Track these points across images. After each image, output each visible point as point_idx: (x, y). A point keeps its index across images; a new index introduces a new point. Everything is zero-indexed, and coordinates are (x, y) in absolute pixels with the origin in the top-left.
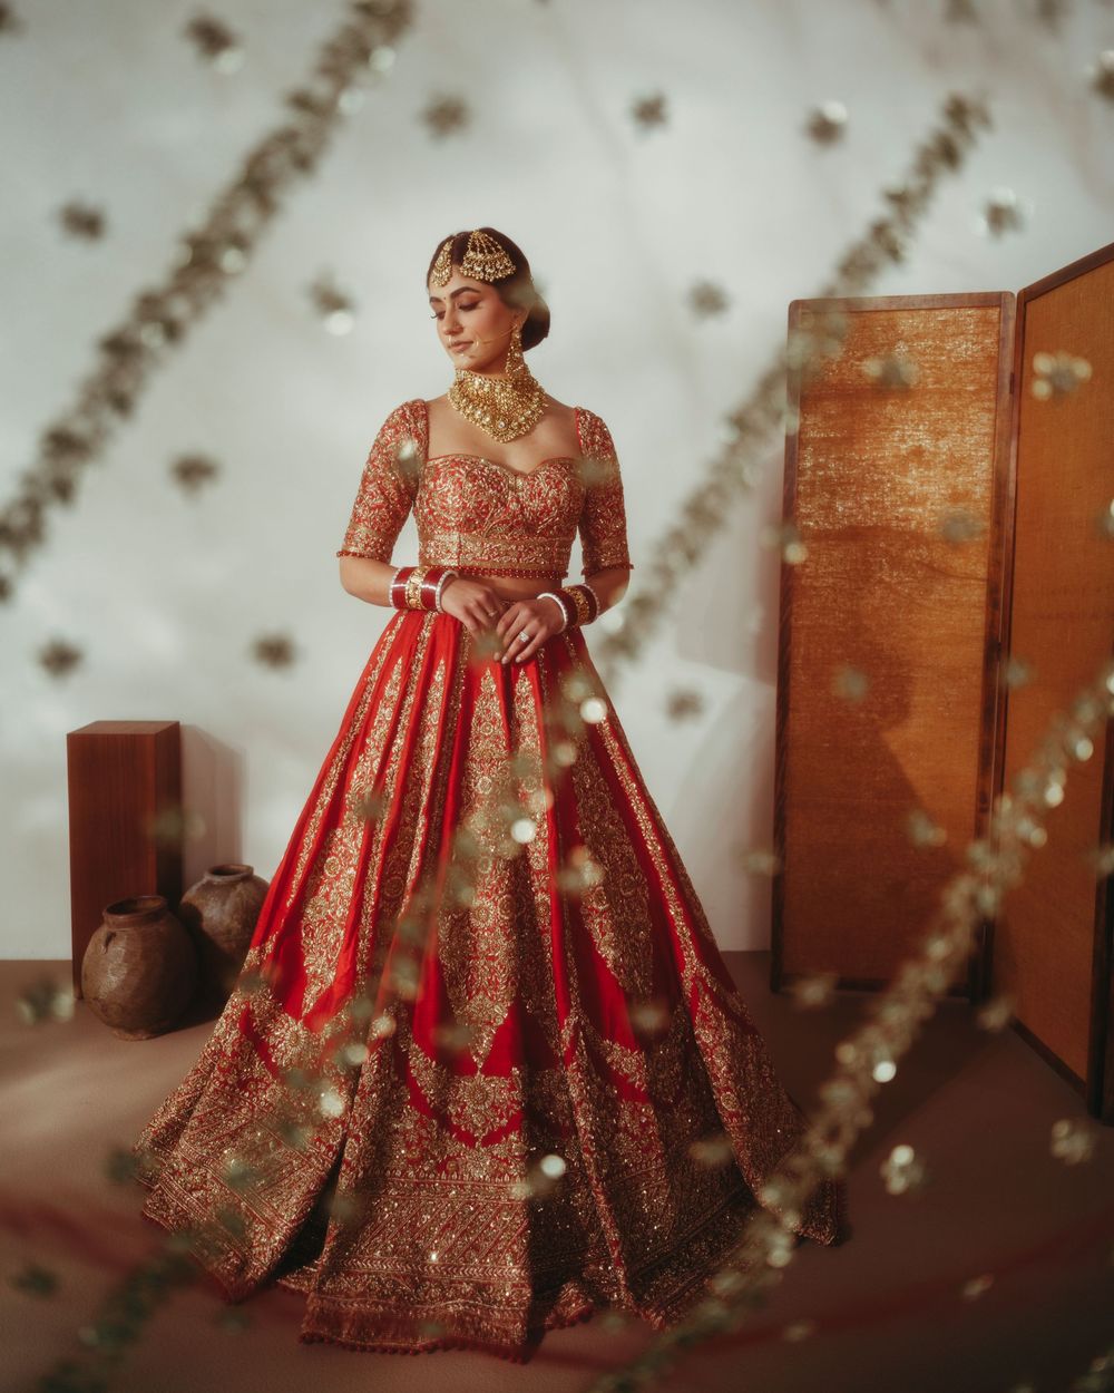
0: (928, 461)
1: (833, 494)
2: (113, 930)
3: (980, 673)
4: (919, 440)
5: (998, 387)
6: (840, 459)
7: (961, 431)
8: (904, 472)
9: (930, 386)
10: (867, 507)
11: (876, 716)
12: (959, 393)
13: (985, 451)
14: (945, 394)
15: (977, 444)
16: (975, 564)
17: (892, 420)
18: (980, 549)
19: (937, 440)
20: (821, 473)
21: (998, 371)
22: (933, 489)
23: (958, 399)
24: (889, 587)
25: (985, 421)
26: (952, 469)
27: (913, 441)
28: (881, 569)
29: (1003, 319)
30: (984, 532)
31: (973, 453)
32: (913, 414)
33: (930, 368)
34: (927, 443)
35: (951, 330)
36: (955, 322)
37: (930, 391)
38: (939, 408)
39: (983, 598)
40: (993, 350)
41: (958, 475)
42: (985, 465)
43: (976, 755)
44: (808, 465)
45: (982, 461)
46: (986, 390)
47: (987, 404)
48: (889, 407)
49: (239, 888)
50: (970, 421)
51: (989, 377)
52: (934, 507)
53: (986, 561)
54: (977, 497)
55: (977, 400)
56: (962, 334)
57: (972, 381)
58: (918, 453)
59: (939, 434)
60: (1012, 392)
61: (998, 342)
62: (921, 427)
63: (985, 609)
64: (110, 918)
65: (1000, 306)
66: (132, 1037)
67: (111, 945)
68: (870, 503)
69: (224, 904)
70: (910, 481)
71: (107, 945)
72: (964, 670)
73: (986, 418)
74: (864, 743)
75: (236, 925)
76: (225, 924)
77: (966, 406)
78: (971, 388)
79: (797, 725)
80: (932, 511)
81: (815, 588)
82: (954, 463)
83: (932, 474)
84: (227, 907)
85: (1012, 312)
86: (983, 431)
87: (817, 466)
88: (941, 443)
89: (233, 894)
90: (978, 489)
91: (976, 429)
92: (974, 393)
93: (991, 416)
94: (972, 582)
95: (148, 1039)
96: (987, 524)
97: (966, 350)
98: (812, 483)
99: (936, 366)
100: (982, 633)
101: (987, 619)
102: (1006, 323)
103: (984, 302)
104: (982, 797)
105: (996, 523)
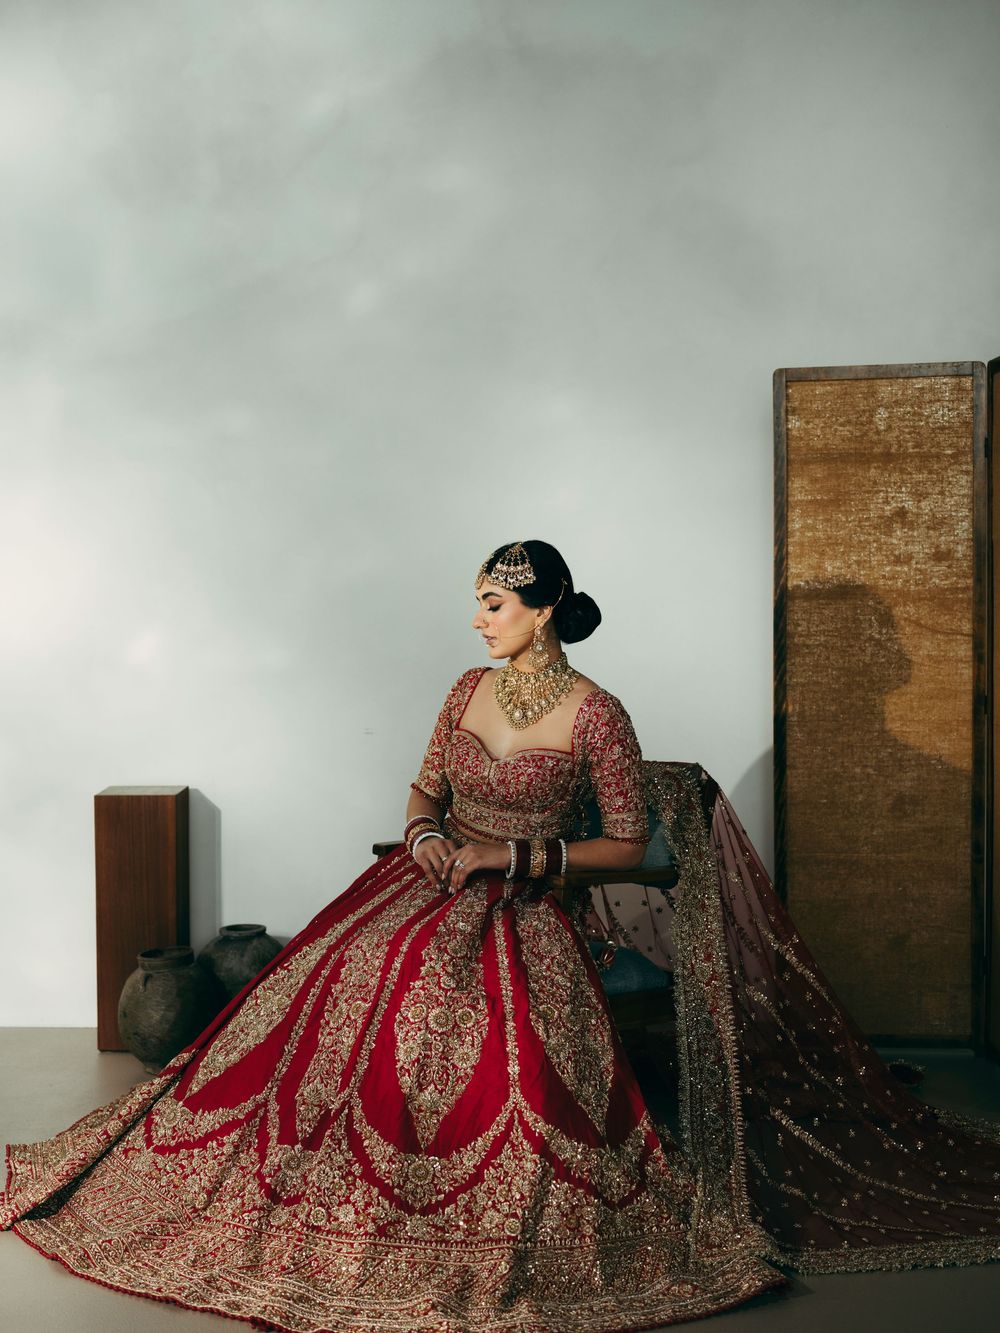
0: (912, 522)
1: (822, 554)
2: (149, 972)
3: (970, 725)
4: (902, 502)
5: (973, 452)
6: (828, 520)
7: (942, 493)
8: (889, 533)
9: (911, 450)
10: (854, 566)
11: (871, 771)
12: (938, 457)
13: (965, 512)
14: (925, 458)
15: (957, 505)
16: (960, 620)
17: (875, 483)
18: (965, 605)
19: (919, 501)
20: (810, 534)
21: (973, 436)
22: (917, 548)
23: (938, 462)
24: (878, 643)
25: (963, 482)
26: (934, 529)
27: (897, 502)
28: (871, 626)
29: (976, 387)
30: (965, 590)
31: (954, 514)
32: (896, 477)
33: (909, 433)
34: (909, 505)
35: (927, 397)
36: (932, 389)
37: (910, 455)
38: (919, 470)
39: (970, 653)
40: (968, 416)
41: (941, 535)
42: (966, 524)
44: (797, 526)
45: (962, 521)
46: (964, 453)
47: (964, 467)
48: (873, 470)
49: (254, 943)
50: (950, 483)
51: (965, 442)
52: (919, 566)
53: (970, 616)
54: (960, 555)
55: (955, 463)
56: (939, 401)
57: (950, 445)
58: (902, 513)
59: (920, 496)
60: (986, 455)
61: (972, 408)
62: (903, 489)
63: (971, 663)
64: (145, 962)
65: (972, 375)
67: (149, 985)
68: (858, 563)
69: (242, 956)
70: (895, 541)
72: (954, 723)
73: (964, 480)
74: (861, 798)
77: (946, 469)
78: (949, 452)
79: (795, 781)
80: (916, 569)
81: (808, 646)
82: (937, 524)
83: (915, 534)
84: (245, 959)
85: (984, 381)
86: (962, 492)
87: (806, 527)
88: (923, 505)
89: (250, 948)
90: (960, 548)
91: (954, 491)
92: (952, 456)
93: (970, 479)
94: (958, 637)
96: (970, 581)
97: (943, 416)
98: (802, 544)
99: (915, 430)
100: (969, 687)
101: (974, 673)
102: (978, 392)
103: (957, 371)
104: (977, 848)
105: (978, 580)
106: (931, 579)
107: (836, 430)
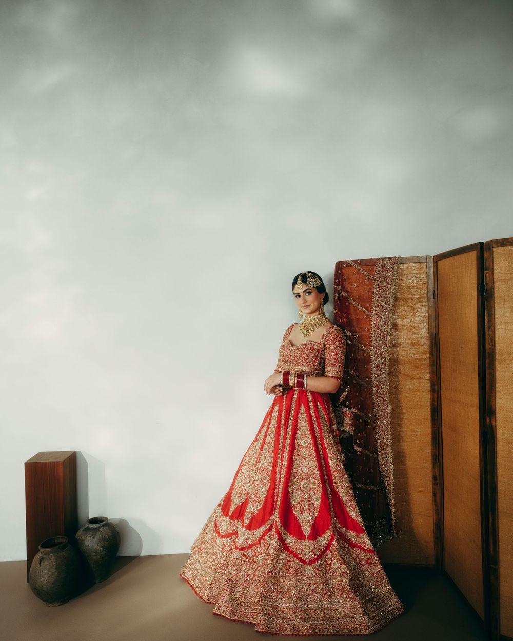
0: (400, 328)
2: (43, 556)
3: (430, 421)
4: (395, 319)
5: (428, 297)
7: (414, 315)
9: (399, 296)
12: (411, 299)
13: (425, 324)
14: (405, 299)
15: (421, 321)
16: (424, 373)
18: (426, 366)
19: (404, 319)
21: (428, 289)
22: (403, 340)
23: (412, 301)
25: (424, 311)
26: (411, 332)
27: (393, 320)
29: (428, 268)
30: (426, 359)
31: (419, 325)
33: (398, 289)
34: (399, 321)
35: (406, 272)
36: (408, 269)
38: (403, 305)
39: (429, 388)
40: (425, 281)
41: (414, 334)
42: (426, 330)
43: (431, 458)
45: (424, 328)
46: (423, 297)
47: (424, 304)
49: (101, 530)
50: (417, 311)
51: (424, 292)
52: (404, 348)
53: (429, 371)
54: (423, 343)
55: (419, 302)
56: (411, 274)
57: (417, 294)
58: (395, 325)
59: (404, 317)
60: (434, 298)
61: (427, 277)
62: (396, 314)
63: (429, 393)
64: (42, 550)
65: (426, 262)
66: (52, 605)
67: (42, 563)
69: (94, 538)
71: (40, 563)
72: (423, 420)
73: (424, 309)
75: (99, 548)
76: (94, 548)
77: (415, 304)
78: (416, 297)
80: (403, 350)
82: (412, 329)
83: (402, 334)
84: (95, 540)
85: (432, 265)
86: (423, 315)
88: (405, 320)
89: (98, 533)
90: (423, 340)
91: (419, 314)
92: (418, 299)
93: (427, 309)
94: (423, 381)
95: (59, 605)
96: (428, 356)
97: (413, 281)
99: (400, 287)
100: (429, 404)
101: (431, 397)
102: (430, 269)
103: (418, 260)
104: (435, 478)
105: (432, 355)
106: (410, 354)
107: (364, 288)
